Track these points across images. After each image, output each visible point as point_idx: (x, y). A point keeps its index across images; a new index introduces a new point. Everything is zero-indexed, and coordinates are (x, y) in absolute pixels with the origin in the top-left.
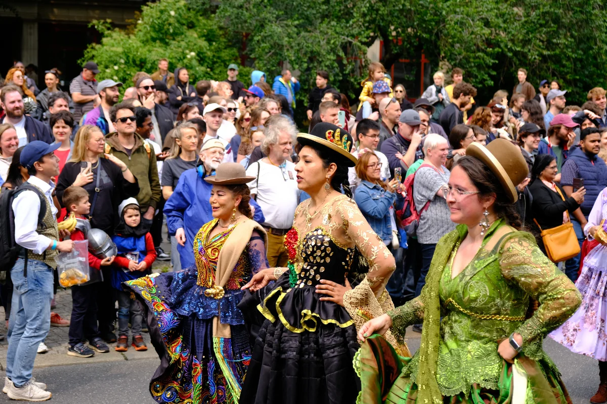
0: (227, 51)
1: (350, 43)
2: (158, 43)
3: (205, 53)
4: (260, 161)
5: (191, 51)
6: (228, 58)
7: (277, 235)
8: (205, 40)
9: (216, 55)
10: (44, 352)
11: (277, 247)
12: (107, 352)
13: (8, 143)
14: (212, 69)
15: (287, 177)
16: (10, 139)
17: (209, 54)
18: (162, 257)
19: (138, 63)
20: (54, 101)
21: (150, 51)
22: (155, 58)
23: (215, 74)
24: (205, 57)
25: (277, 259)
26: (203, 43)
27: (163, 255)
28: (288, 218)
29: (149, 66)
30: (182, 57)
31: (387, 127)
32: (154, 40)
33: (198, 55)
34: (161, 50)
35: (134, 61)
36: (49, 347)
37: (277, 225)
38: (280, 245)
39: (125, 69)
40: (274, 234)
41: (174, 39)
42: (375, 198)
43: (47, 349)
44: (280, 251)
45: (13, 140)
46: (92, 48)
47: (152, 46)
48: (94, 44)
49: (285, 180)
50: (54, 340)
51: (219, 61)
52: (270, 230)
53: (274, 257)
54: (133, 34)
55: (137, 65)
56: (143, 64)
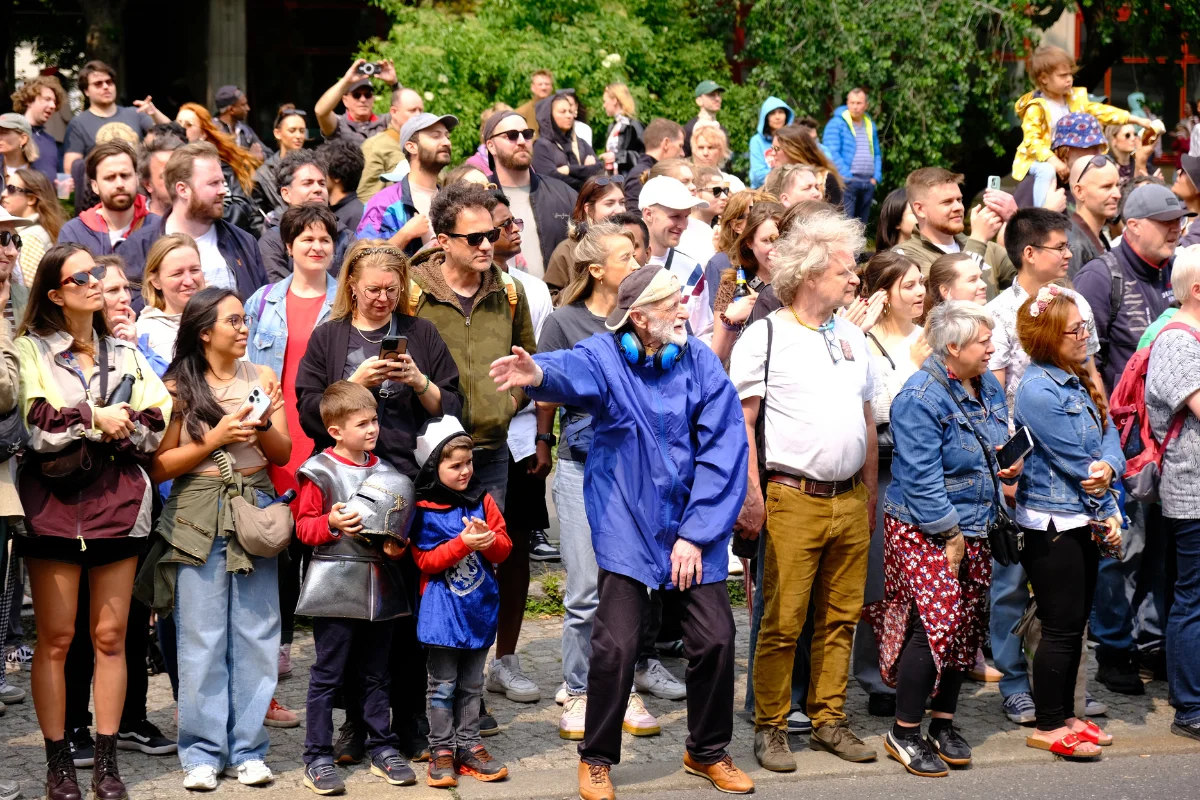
0: (700, 46)
1: (996, 17)
2: (530, 32)
3: (644, 55)
4: (772, 316)
5: (612, 50)
6: (700, 65)
7: (820, 496)
8: (645, 23)
9: (671, 57)
10: (263, 784)
11: (819, 528)
12: (412, 783)
13: (176, 280)
14: (660, 94)
15: (838, 354)
16: (180, 272)
17: (653, 56)
18: (539, 553)
19: (483, 80)
20: (292, 172)
21: (512, 51)
22: (525, 67)
23: (668, 105)
24: (645, 65)
25: (818, 556)
26: (639, 31)
27: (543, 547)
28: (845, 453)
29: (509, 88)
30: (589, 67)
31: (1086, 227)
32: (520, 24)
33: (629, 62)
34: (539, 48)
35: (474, 77)
36: (275, 771)
37: (821, 475)
38: (826, 522)
39: (451, 99)
40: (813, 495)
41: (570, 23)
42: (1072, 410)
43: (271, 777)
44: (826, 536)
45: (187, 273)
46: (372, 50)
47: (517, 38)
48: (375, 41)
49: (835, 362)
50: (288, 754)
51: (679, 71)
52: (803, 483)
53: (811, 550)
54: (470, 11)
55: (478, 87)
56: (497, 84)
